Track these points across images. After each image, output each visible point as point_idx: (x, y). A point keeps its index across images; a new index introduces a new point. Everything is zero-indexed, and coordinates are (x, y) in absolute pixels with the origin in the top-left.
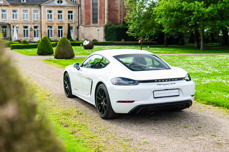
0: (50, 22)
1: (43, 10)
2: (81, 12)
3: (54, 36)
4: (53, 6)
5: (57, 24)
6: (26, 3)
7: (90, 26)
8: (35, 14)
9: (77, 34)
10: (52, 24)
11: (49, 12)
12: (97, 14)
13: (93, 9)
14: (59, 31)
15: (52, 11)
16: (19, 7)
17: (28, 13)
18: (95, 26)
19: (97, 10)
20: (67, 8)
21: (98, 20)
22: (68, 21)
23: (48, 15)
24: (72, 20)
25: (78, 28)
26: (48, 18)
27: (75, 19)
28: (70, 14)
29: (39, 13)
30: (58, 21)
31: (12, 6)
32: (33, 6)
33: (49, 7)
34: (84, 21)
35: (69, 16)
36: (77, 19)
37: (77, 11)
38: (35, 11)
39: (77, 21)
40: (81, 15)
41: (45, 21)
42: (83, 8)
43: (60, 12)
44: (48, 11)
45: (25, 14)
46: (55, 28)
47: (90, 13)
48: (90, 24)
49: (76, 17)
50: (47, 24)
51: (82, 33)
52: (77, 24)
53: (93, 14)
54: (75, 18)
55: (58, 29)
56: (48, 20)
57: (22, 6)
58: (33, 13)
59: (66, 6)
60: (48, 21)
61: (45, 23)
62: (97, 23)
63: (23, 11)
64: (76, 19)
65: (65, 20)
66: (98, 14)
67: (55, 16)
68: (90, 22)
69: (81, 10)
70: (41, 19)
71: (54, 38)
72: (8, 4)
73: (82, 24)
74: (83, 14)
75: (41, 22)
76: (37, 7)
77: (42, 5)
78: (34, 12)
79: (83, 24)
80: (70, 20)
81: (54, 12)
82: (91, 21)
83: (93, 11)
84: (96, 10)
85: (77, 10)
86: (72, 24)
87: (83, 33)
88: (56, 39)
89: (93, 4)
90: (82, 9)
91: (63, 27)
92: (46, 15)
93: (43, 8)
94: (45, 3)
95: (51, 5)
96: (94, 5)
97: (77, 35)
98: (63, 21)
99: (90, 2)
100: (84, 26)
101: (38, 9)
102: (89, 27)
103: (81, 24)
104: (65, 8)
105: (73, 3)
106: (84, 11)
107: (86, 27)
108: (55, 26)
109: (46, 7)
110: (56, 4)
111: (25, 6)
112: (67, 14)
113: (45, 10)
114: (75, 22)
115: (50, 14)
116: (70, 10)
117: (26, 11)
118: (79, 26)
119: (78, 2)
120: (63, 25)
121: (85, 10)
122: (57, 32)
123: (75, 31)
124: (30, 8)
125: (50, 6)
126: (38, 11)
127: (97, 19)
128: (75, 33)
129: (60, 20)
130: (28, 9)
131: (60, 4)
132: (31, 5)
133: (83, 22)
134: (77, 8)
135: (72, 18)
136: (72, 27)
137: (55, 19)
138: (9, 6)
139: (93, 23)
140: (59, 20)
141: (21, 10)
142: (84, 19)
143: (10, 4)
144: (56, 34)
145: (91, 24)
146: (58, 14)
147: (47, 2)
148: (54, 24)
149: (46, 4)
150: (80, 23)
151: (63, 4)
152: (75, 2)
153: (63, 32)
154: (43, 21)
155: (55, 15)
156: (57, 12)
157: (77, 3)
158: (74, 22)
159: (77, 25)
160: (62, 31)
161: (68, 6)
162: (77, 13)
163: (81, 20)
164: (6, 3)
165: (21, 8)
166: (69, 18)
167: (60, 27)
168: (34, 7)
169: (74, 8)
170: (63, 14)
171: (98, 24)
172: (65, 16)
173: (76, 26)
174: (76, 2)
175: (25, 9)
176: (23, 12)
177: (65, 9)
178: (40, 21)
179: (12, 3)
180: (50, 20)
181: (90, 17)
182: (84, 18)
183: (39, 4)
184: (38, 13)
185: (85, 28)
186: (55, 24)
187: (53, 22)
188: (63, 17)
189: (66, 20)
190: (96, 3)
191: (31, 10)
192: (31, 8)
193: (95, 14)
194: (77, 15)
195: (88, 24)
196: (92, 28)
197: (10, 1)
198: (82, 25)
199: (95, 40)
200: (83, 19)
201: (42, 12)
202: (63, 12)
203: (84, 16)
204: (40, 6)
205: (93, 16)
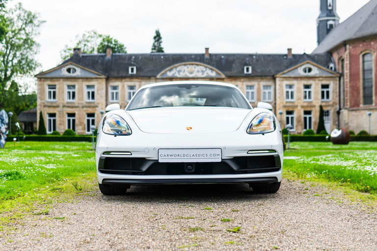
0: (290, 104)
1: (279, 85)
2: (344, 86)
3: (297, 126)
4: (296, 78)
5: (303, 107)
6: (252, 75)
7: (360, 108)
8: (267, 91)
9: (337, 123)
10: (293, 107)
11: (288, 87)
12: (372, 87)
13: (364, 79)
14: (305, 118)
15: (293, 85)
16: (241, 81)
17: (255, 90)
18: (368, 108)
19: (372, 82)
20: (319, 80)
21: (374, 98)
22: (322, 102)
23: (287, 92)
24: (327, 100)
25: (338, 113)
26: (287, 97)
27: (333, 98)
28: (325, 90)
29: (272, 90)
30: (304, 102)
31: (229, 80)
32: (263, 79)
33: (288, 79)
34: (348, 100)
35: (323, 92)
36: (338, 98)
37: (336, 84)
38: (266, 87)
39: (338, 102)
40: (344, 91)
41: (282, 103)
42: (347, 79)
43: (307, 87)
44: (287, 85)
45: (250, 91)
46: (298, 113)
47: (360, 86)
48: (358, 105)
49: (335, 94)
50: (284, 107)
51: (345, 121)
52: (338, 107)
53: (364, 88)
54: (333, 96)
55: (303, 116)
56: (288, 100)
57: (245, 79)
58: (262, 90)
59: (318, 76)
60: (287, 102)
61: (281, 105)
62: (371, 103)
63: (247, 86)
64: (335, 97)
65: (316, 100)
66: (374, 88)
67: (299, 95)
68: (359, 101)
69: (344, 83)
70: (275, 99)
71: (296, 130)
72: (223, 76)
73: (346, 107)
74: (348, 89)
75: (275, 104)
76: (269, 80)
77: (278, 75)
78: (264, 89)
79: (347, 105)
80: (325, 99)
81: (298, 88)
82: (362, 100)
83: (364, 83)
84: (370, 80)
85: (338, 82)
86: (328, 106)
87: (347, 122)
88: (299, 131)
89: (364, 71)
90: (346, 81)
91: (312, 113)
92: (283, 93)
93: (279, 81)
94: (281, 73)
95: (292, 76)
96: (366, 72)
97: (336, 125)
98: (311, 102)
99: (359, 68)
100: (348, 109)
101: (270, 83)
102: (358, 111)
103: (344, 106)
104: (317, 79)
105: (330, 71)
106: (348, 83)
107: (352, 110)
108: (299, 110)
109: (284, 79)
110: (300, 74)
111: (250, 79)
112: (320, 90)
113: (281, 85)
114: (334, 103)
115: (290, 90)
116: (325, 82)
117: (251, 87)
118: (340, 109)
119: (339, 69)
120: (313, 109)
121: (350, 81)
122: (303, 120)
123: (334, 119)
124: (258, 81)
125: (290, 78)
126: (270, 86)
127: (372, 97)
128: (334, 122)
129: (307, 100)
130: (255, 83)
131: (307, 74)
132: (260, 78)
133: (347, 102)
134: (338, 79)
135: (328, 97)
136: (328, 112)
137: (299, 99)
138: (225, 80)
139: (365, 103)
140: (305, 100)
141: (242, 85)
142: (348, 98)
143: (226, 76)
144: (300, 123)
145: (361, 105)
146: (303, 90)
147: (285, 71)
148: (296, 107)
149: (284, 74)
150: (342, 105)
151: (312, 74)
152: (333, 69)
153: (313, 120)
154: (278, 101)
155: (299, 91)
156: (302, 87)
157: (337, 71)
158: (331, 103)
159: (336, 108)
160: (310, 118)
161: (322, 77)
162: (336, 89)
163: (344, 99)
164: (220, 74)
165: (243, 82)
166: (323, 97)
167: (307, 113)
168: (265, 80)
169: (332, 79)
170: (312, 89)
171: (374, 104)
172: (315, 93)
173: (335, 111)
174: (335, 70)
175: (250, 83)
176: (247, 89)
177: (317, 81)
178: (274, 102)
179: (229, 75)
180: (290, 100)
181: (359, 93)
182: (348, 95)
183: (272, 75)
184: (270, 89)
185: (351, 112)
186: (299, 108)
187: (296, 104)
188: (312, 94)
189: (318, 99)
190: (369, 69)
191: (259, 84)
192: (260, 81)
193: (367, 88)
194: (338, 90)
195: (355, 107)
196: (363, 112)
197: (226, 72)
198: (346, 109)
199: (363, 132)
200: (346, 98)
201: (278, 87)
202: (313, 87)
203: (348, 92)
204: (274, 79)
205: (364, 92)
